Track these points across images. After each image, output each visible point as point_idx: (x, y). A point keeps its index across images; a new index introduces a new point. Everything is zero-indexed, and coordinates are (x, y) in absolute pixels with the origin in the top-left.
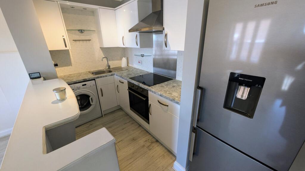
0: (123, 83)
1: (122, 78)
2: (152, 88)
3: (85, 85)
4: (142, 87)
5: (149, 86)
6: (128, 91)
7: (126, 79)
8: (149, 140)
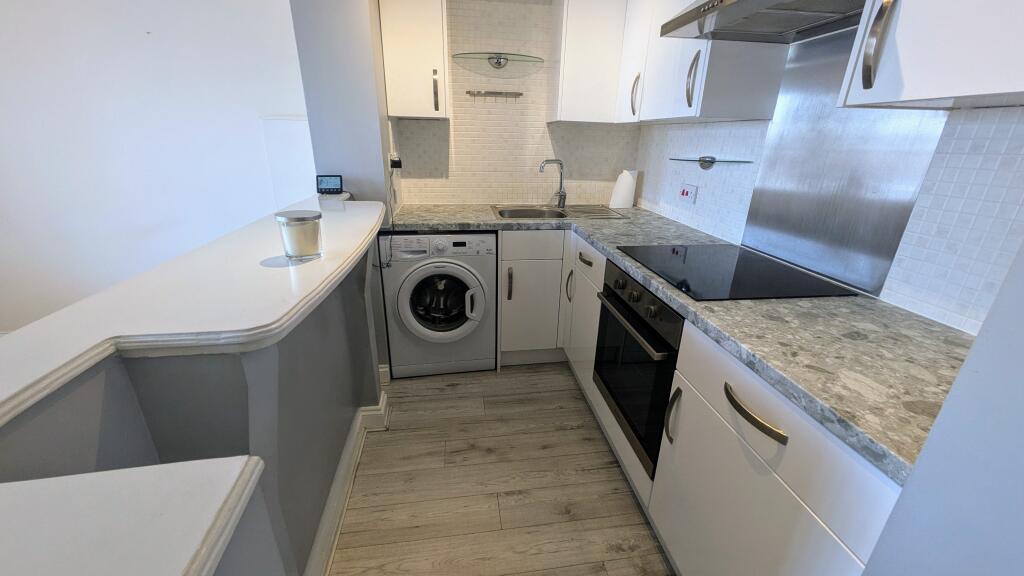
0: (590, 264)
1: (592, 243)
2: (712, 311)
3: (463, 244)
4: (660, 295)
5: (697, 298)
6: (600, 301)
7: (602, 250)
8: (632, 549)
